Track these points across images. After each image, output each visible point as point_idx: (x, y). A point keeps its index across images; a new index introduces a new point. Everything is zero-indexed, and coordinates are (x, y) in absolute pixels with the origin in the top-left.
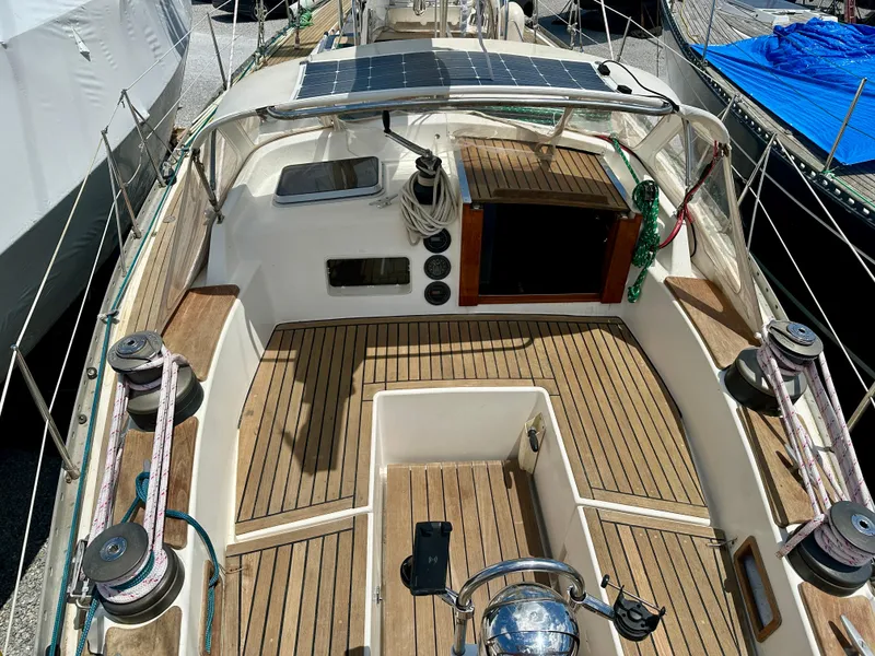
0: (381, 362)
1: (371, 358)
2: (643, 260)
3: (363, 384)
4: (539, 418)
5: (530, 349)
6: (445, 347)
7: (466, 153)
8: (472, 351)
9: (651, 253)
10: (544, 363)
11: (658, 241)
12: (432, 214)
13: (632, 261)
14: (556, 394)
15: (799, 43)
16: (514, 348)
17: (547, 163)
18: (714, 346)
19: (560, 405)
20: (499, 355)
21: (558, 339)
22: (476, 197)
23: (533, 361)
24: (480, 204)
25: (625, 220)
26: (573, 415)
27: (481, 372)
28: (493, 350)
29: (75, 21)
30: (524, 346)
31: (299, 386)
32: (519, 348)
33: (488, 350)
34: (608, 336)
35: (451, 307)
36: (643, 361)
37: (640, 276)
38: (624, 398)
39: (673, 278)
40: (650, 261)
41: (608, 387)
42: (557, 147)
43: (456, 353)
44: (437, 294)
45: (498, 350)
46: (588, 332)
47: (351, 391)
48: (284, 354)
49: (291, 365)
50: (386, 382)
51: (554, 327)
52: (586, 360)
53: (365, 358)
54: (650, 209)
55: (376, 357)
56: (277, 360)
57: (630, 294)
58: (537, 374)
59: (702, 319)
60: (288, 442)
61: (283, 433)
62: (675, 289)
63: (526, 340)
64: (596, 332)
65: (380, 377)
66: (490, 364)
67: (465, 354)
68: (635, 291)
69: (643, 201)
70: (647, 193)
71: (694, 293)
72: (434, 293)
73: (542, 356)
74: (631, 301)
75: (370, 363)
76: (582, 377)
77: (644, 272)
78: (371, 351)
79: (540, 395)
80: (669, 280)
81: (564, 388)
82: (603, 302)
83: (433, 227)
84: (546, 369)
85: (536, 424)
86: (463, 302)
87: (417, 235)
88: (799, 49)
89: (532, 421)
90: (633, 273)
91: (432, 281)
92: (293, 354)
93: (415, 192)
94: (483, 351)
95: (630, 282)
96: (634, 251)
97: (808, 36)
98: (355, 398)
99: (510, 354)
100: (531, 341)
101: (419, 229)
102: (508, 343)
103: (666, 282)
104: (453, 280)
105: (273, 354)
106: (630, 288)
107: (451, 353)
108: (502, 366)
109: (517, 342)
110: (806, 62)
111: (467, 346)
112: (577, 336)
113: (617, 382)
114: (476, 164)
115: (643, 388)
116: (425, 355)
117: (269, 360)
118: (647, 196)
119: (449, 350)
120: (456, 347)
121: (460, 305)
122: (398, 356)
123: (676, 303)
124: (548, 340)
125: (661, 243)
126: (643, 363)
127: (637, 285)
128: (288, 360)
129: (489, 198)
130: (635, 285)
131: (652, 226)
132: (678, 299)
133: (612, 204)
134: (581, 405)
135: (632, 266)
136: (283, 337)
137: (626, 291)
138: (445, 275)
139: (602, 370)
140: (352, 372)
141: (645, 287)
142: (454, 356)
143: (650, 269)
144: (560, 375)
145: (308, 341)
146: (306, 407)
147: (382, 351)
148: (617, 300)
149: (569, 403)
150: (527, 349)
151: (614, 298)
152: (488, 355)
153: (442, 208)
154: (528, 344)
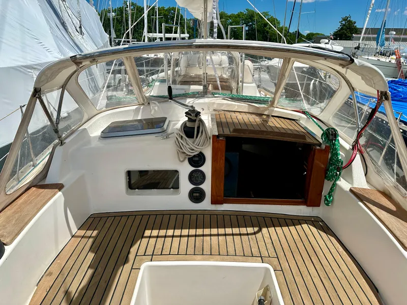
0: (153, 241)
1: (146, 237)
2: (333, 176)
3: (136, 256)
4: (267, 290)
5: (259, 235)
6: (200, 231)
7: (218, 116)
8: (218, 235)
9: (338, 173)
10: (270, 246)
11: (342, 164)
12: (193, 143)
13: (326, 177)
14: (279, 270)
15: (395, 87)
16: (248, 234)
17: (267, 122)
18: (398, 234)
19: (282, 280)
20: (237, 238)
21: (278, 229)
22: (222, 133)
23: (261, 244)
24: (224, 137)
25: (318, 149)
26: (293, 287)
27: (223, 251)
28: (233, 235)
29: (35, 69)
30: (255, 233)
31: (91, 256)
32: (251, 234)
33: (229, 235)
34: (314, 229)
35: (206, 205)
36: (340, 247)
37: (332, 187)
38: (332, 275)
39: (355, 188)
40: (337, 177)
41: (318, 266)
42: (272, 116)
43: (206, 235)
44: (196, 196)
45: (236, 235)
46: (300, 226)
47: (126, 261)
48: (89, 233)
49: (91, 240)
50: (153, 255)
51: (275, 221)
52: (300, 245)
53: (143, 237)
54: (334, 145)
55: (150, 237)
56: (83, 237)
57: (326, 199)
58: (264, 253)
59: (383, 215)
60: (67, 300)
61: (67, 293)
62: (358, 195)
63: (256, 229)
64: (305, 226)
65: (149, 252)
66: (230, 244)
67: (213, 238)
68: (330, 197)
69: (329, 140)
70: (331, 135)
71: (372, 198)
72: (195, 194)
73: (268, 241)
74: (327, 205)
75: (145, 241)
76: (298, 258)
77: (334, 185)
78: (148, 233)
79: (267, 270)
80: (352, 189)
81: (285, 265)
82: (308, 206)
83: (193, 150)
84: (271, 250)
85: (265, 294)
86: (214, 201)
87: (183, 156)
88: (395, 90)
89: (262, 291)
90: (327, 186)
91: (193, 186)
92: (95, 233)
93: (184, 131)
94: (225, 235)
95: (325, 192)
96: (327, 170)
97: (399, 84)
98: (128, 267)
99: (245, 238)
100: (260, 230)
101: (185, 151)
102: (243, 230)
103: (351, 190)
104: (207, 186)
105: (82, 233)
106: (325, 196)
107: (203, 235)
108: (239, 246)
109: (250, 230)
110: (401, 95)
111: (214, 231)
112: (292, 228)
113: (324, 262)
114: (224, 120)
115: (344, 267)
116: (184, 236)
117: (78, 237)
118: (331, 137)
119: (202, 233)
120: (207, 231)
121: (212, 203)
122: (165, 237)
123: (361, 204)
124: (272, 229)
125: (344, 165)
126: (341, 249)
127: (330, 194)
128: (90, 237)
129: (229, 133)
130: (329, 194)
131: (337, 154)
132: (362, 201)
133: (309, 140)
134: (299, 279)
135: (326, 181)
136: (93, 222)
137: (323, 198)
138: (202, 183)
139: (312, 253)
140: (131, 247)
141: (336, 195)
142: (204, 237)
143: (338, 182)
144: (281, 254)
145: (107, 225)
146: (90, 272)
147: (155, 233)
148: (318, 205)
149: (289, 277)
150: (257, 235)
151: (315, 203)
152: (229, 238)
153: (200, 139)
154: (258, 232)
